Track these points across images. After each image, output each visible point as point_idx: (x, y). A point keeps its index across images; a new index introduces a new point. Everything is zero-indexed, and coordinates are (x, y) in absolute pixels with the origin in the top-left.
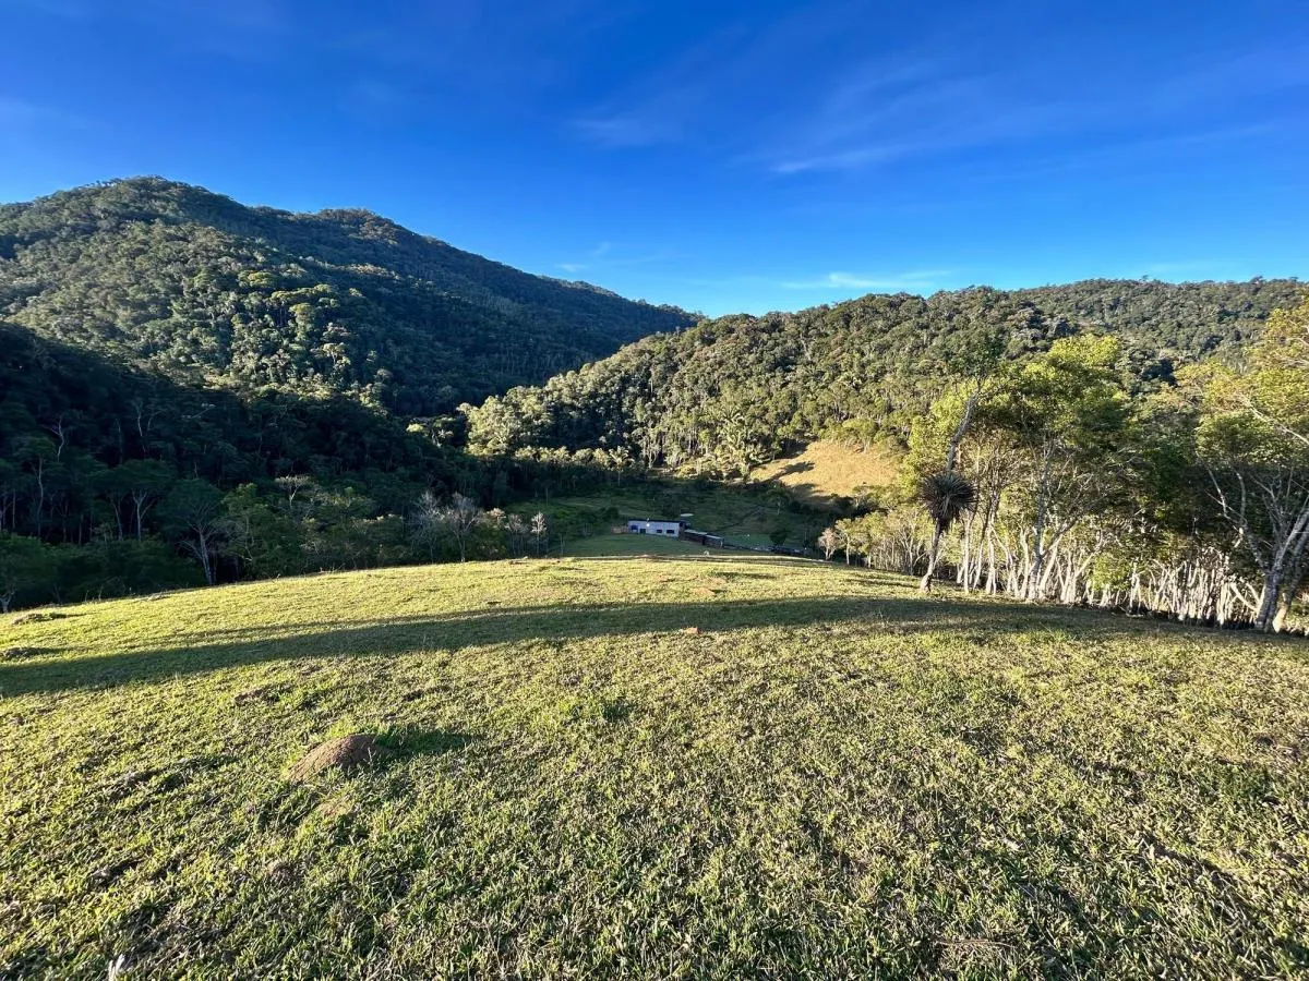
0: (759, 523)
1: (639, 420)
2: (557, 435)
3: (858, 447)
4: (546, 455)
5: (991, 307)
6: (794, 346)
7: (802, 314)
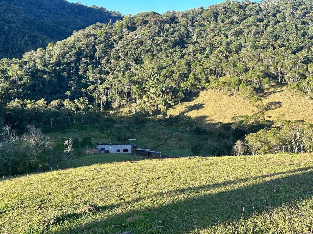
0: (179, 142)
1: (91, 79)
2: (34, 91)
3: (229, 93)
4: (30, 105)
5: (297, 9)
6: (186, 32)
7: (189, 13)
